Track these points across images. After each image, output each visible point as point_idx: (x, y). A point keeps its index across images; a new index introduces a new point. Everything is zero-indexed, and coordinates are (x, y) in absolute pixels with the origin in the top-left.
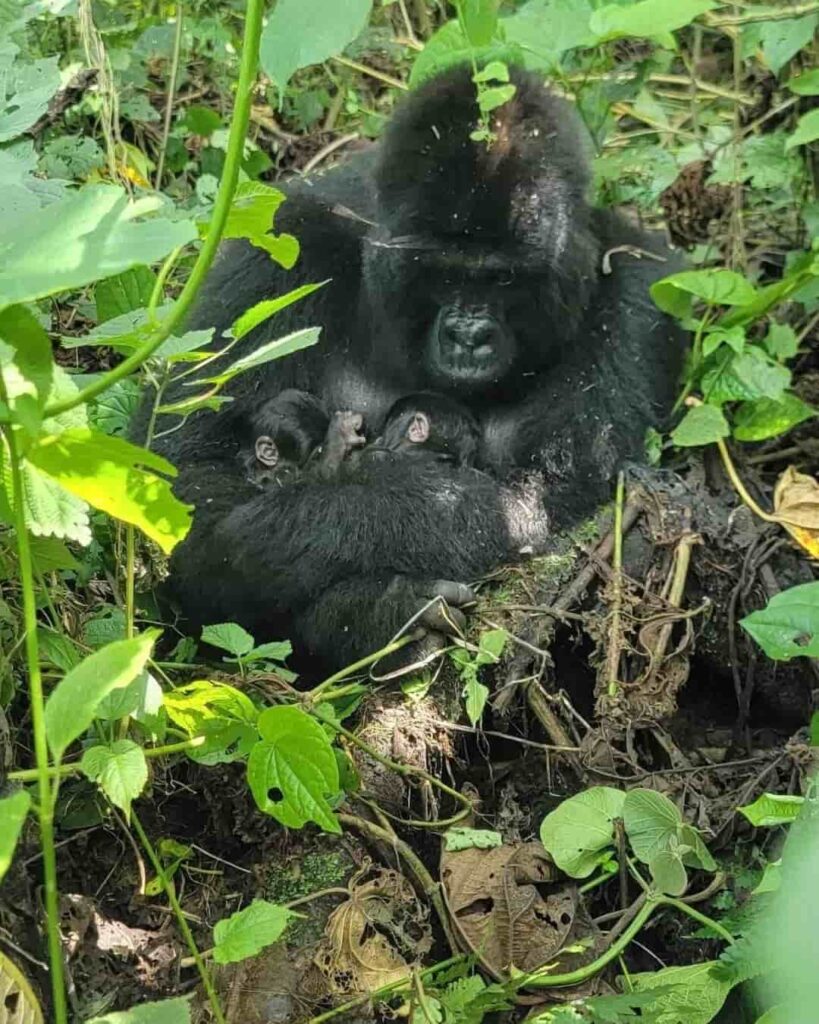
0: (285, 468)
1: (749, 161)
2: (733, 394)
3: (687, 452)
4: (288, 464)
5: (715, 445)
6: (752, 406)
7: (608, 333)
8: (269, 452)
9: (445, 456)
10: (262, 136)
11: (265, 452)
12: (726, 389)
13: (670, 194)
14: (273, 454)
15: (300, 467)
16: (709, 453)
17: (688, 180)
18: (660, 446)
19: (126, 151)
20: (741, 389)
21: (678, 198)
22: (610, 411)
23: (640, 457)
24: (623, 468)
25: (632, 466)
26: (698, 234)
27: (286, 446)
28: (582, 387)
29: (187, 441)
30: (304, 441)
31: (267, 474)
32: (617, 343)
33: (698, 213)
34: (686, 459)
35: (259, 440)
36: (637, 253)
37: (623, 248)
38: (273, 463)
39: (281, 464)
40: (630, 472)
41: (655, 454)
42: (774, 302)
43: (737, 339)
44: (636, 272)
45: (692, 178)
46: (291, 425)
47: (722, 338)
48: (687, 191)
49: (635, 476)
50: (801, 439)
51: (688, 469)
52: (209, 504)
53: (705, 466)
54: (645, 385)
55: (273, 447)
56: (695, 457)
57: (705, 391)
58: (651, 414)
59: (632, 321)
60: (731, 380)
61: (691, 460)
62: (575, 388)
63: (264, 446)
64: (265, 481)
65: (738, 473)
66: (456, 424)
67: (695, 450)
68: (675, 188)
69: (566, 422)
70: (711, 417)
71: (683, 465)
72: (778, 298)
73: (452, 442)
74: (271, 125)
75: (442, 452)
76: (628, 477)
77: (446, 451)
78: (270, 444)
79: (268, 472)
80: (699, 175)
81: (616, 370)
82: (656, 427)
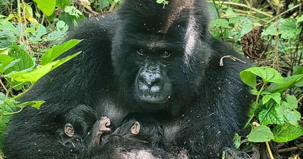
0: (76, 138)
1: (279, 28)
2: (272, 121)
3: (252, 145)
4: (78, 136)
5: (265, 143)
6: (280, 127)
7: (220, 91)
8: (70, 131)
9: (145, 142)
10: (85, 11)
11: (69, 130)
12: (269, 119)
13: (246, 38)
14: (72, 132)
15: (83, 138)
16: (262, 146)
17: (253, 34)
18: (240, 141)
19: (25, 6)
20: (275, 119)
21: (249, 41)
22: (220, 125)
23: (232, 145)
24: (224, 150)
25: (229, 149)
26: (256, 56)
27: (78, 129)
28: (209, 114)
29: (34, 124)
30: (85, 127)
31: (69, 140)
32: (224, 96)
33: (256, 47)
34: (252, 147)
35: (66, 125)
36: (234, 59)
37: (228, 56)
38: (71, 136)
39: (75, 136)
40: (228, 152)
41: (238, 144)
42: (293, 84)
43: (277, 98)
44: (233, 67)
45: (255, 32)
46: (81, 119)
47: (271, 97)
48: (253, 38)
49: (230, 154)
50: (298, 144)
51: (252, 153)
52: (39, 152)
53: (260, 152)
54: (235, 115)
55: (72, 128)
56: (255, 147)
57: (260, 119)
58: (236, 128)
59: (231, 87)
60: (271, 115)
61: (254, 149)
62: (206, 114)
63: (68, 128)
64: (68, 143)
65: (273, 156)
66: (152, 128)
67: (256, 144)
68: (248, 35)
69: (201, 128)
70: (265, 130)
71: (250, 151)
72: (294, 83)
73: (149, 136)
74: (89, 8)
75: (144, 140)
76: (227, 154)
77: (146, 140)
78: (71, 127)
79: (69, 139)
80: (258, 32)
81: (223, 108)
82: (238, 133)
